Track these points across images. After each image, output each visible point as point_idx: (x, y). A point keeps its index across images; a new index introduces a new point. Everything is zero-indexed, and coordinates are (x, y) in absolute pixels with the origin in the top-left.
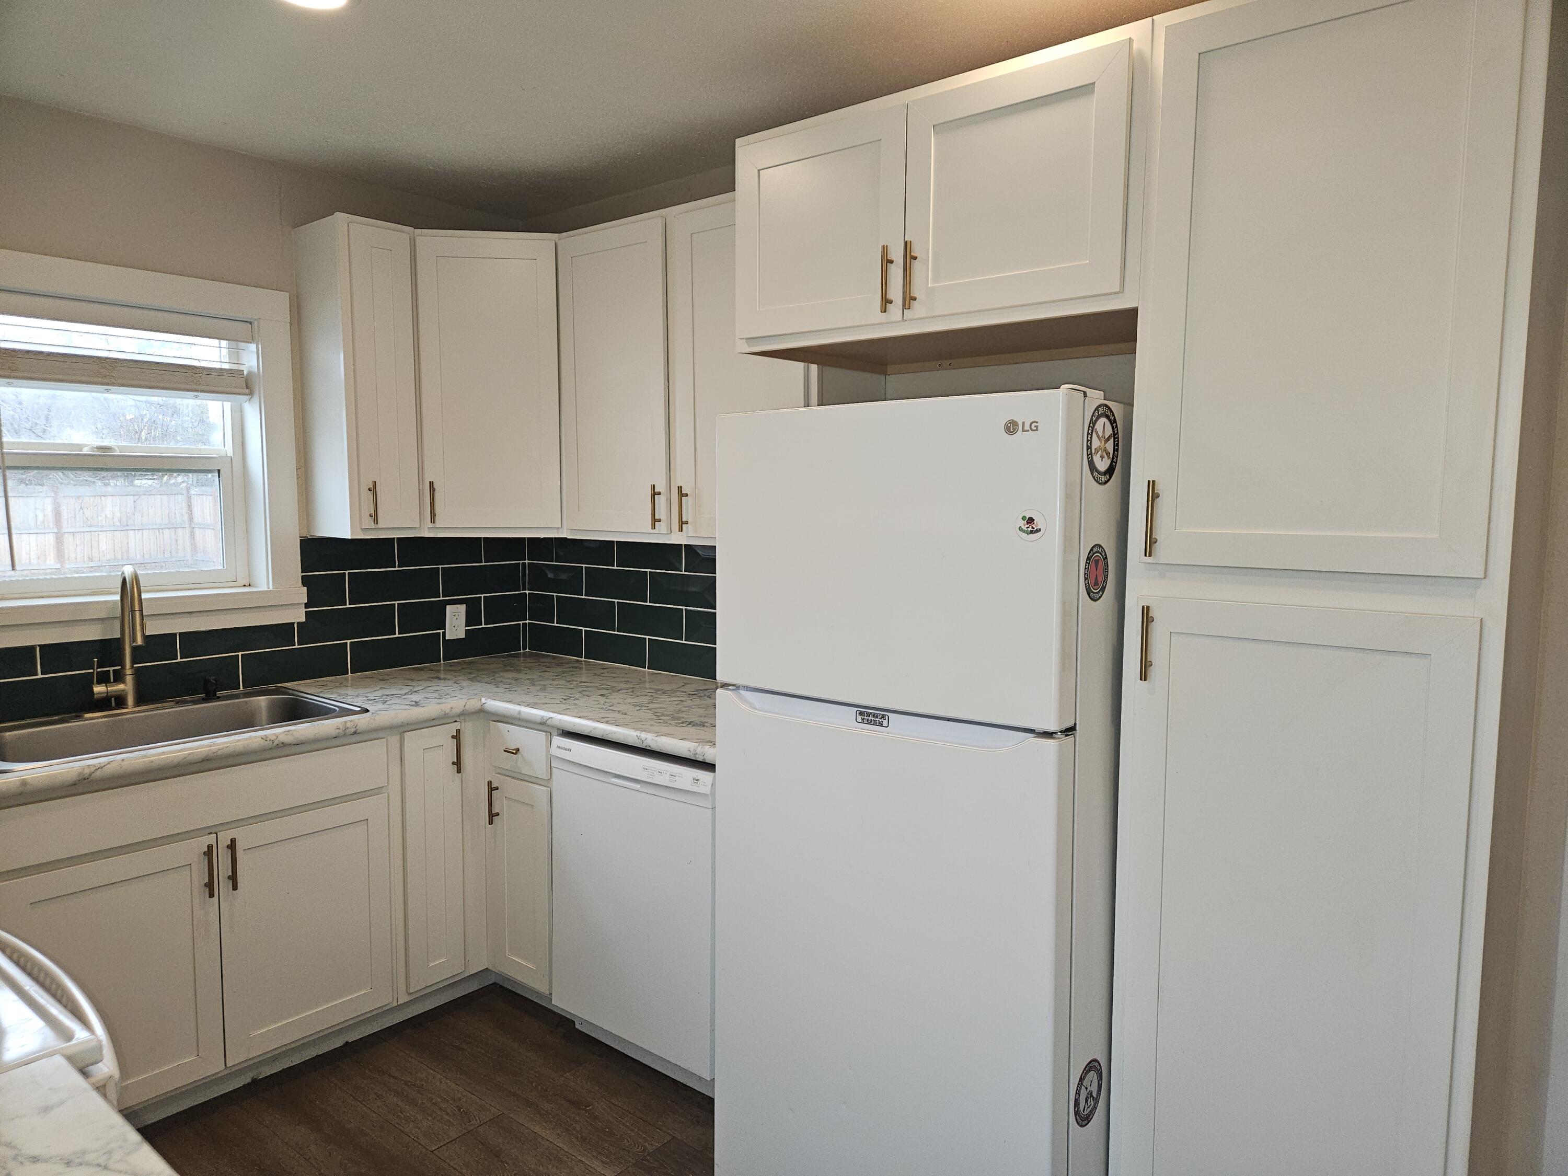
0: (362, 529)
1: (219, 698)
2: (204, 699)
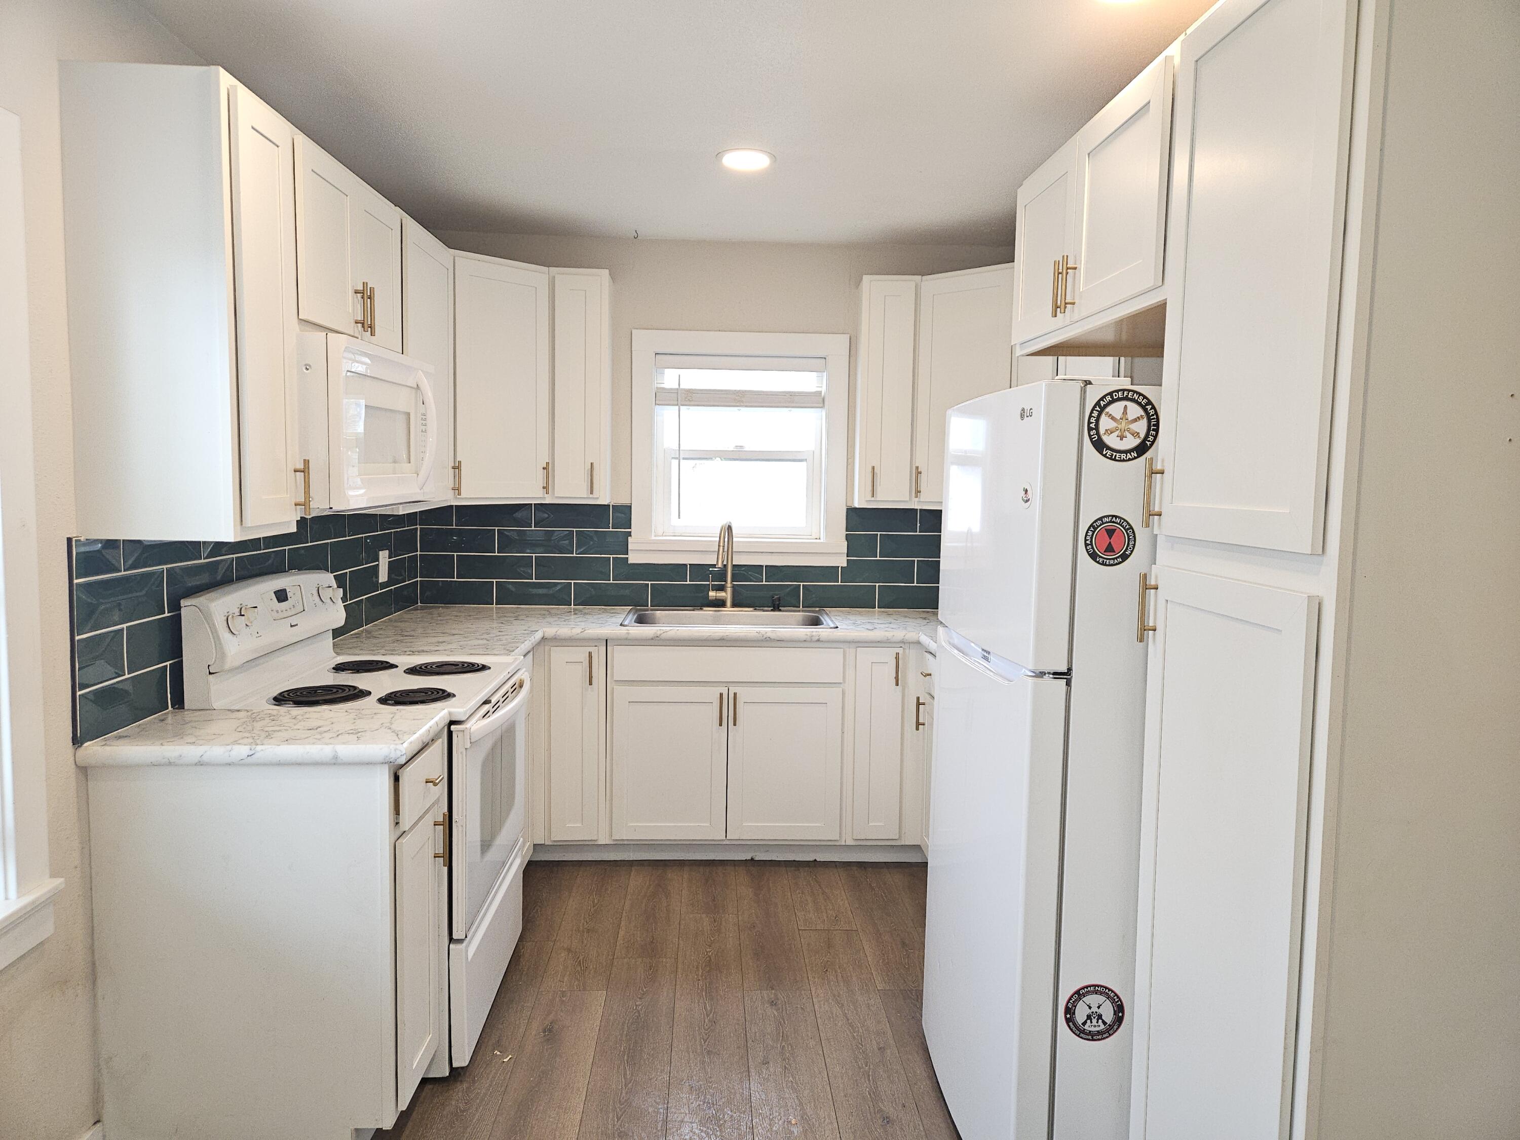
0: (867, 501)
1: (780, 610)
2: (772, 610)
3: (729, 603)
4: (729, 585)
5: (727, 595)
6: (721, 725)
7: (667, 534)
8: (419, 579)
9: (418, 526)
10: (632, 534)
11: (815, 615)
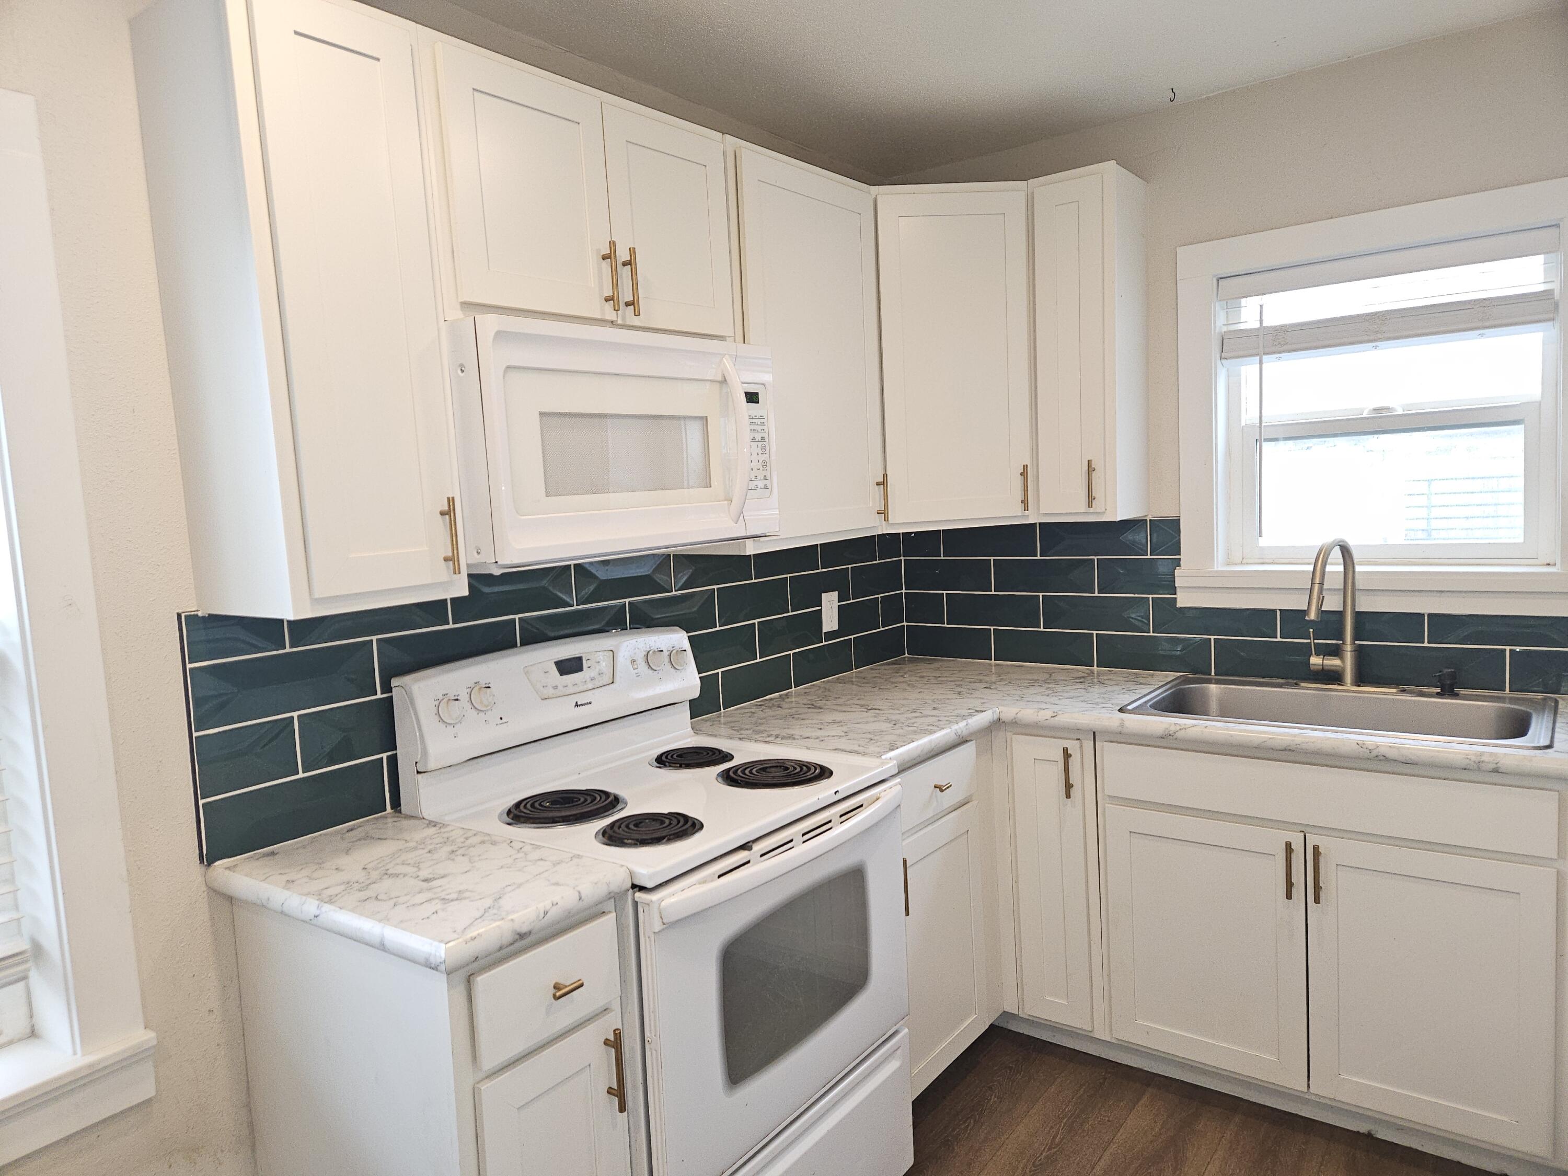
1: (1456, 696)
2: (1438, 693)
3: (1348, 676)
4: (1348, 647)
5: (1347, 663)
6: (1289, 896)
7: (1249, 561)
8: (905, 624)
9: (902, 558)
10: (1182, 563)
11: (1520, 708)
